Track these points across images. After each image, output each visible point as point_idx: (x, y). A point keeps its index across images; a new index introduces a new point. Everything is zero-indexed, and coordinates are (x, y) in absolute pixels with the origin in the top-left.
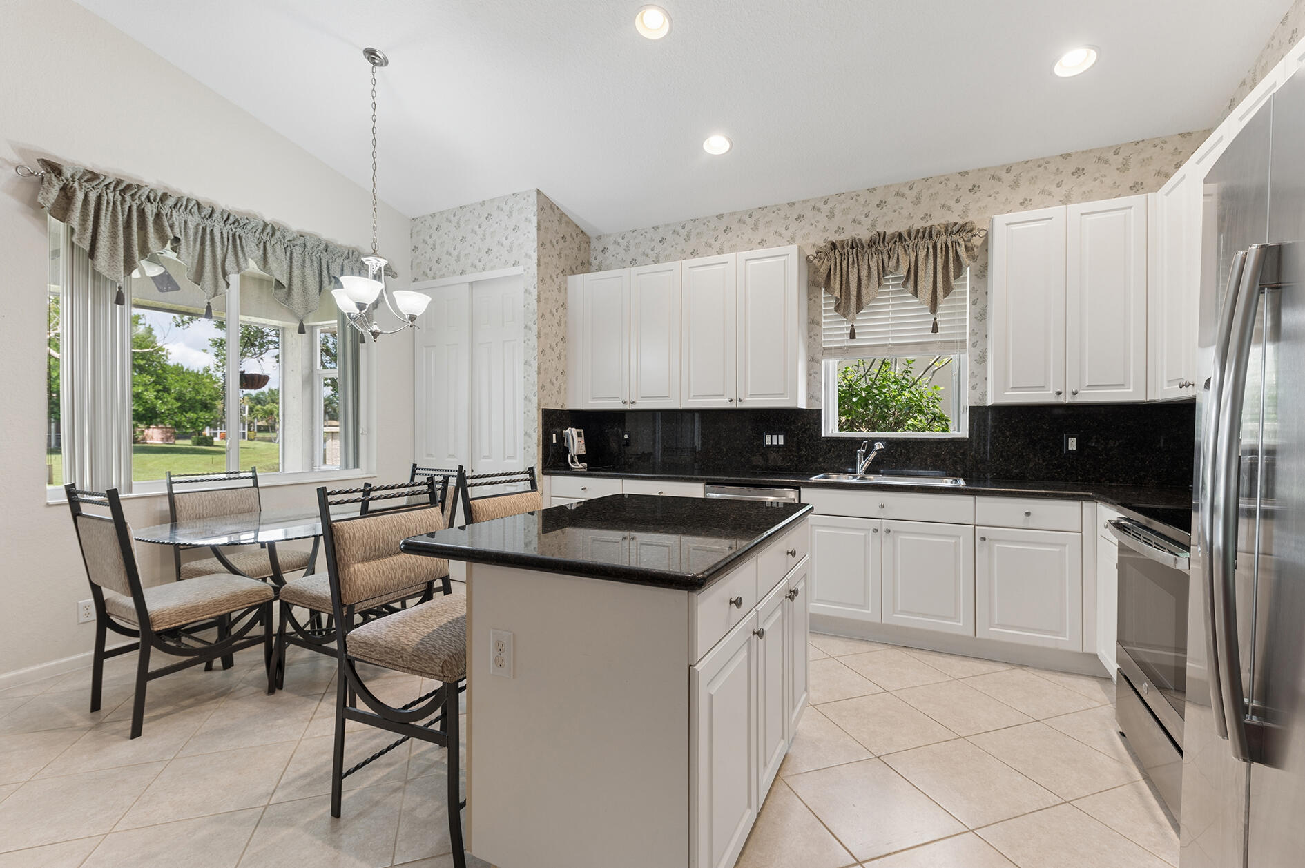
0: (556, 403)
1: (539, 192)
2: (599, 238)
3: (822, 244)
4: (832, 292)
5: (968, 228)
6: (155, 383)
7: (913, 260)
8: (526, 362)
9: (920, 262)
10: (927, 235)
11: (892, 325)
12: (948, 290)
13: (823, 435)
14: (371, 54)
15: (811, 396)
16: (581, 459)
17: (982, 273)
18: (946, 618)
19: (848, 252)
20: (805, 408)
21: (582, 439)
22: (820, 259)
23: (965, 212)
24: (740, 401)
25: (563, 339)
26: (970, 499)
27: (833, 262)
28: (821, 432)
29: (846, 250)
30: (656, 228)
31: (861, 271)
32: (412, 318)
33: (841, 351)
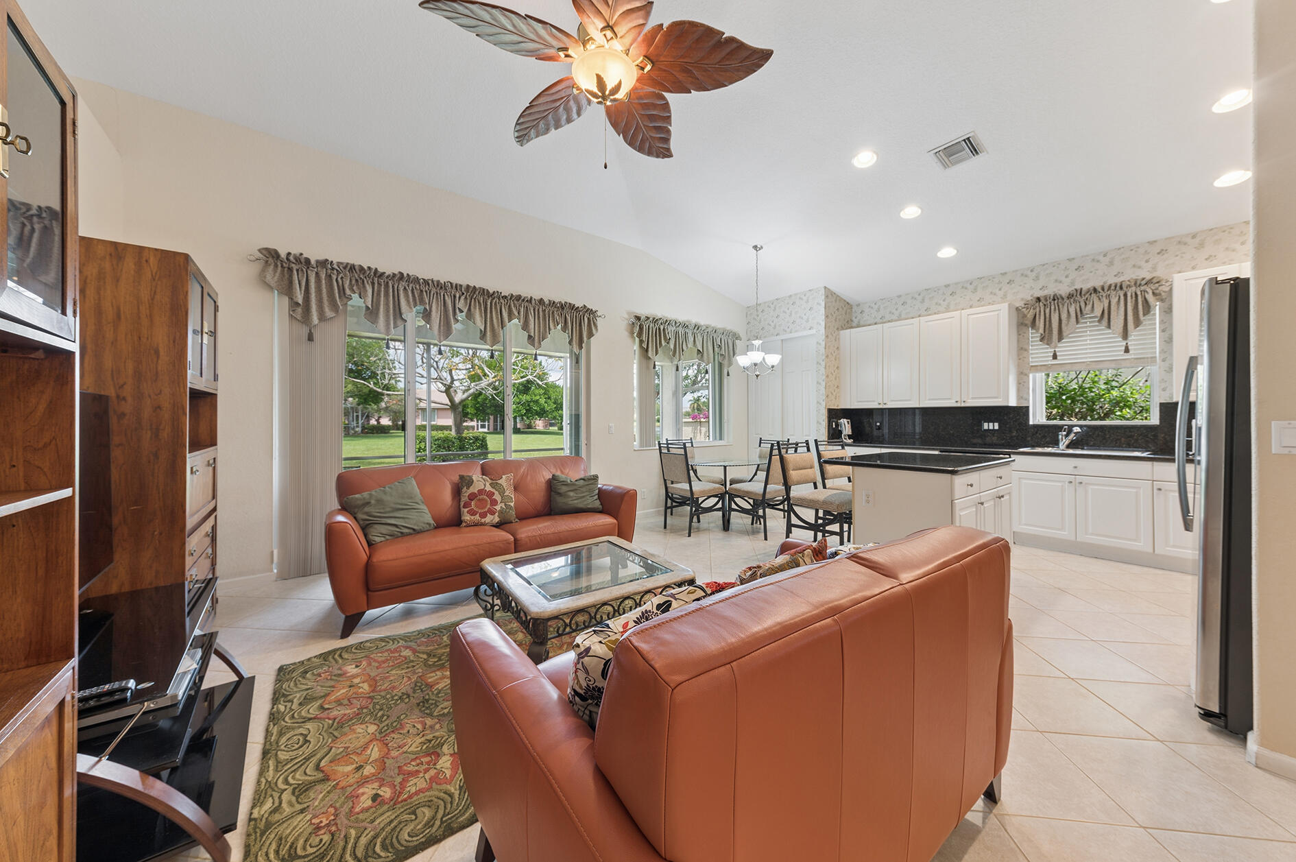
0: (834, 405)
1: (825, 287)
2: (858, 305)
3: (1030, 298)
4: (1037, 331)
5: (1155, 281)
6: (545, 394)
7: (1106, 305)
8: (818, 382)
9: (1112, 307)
10: (1118, 288)
11: (1090, 349)
12: (1137, 323)
13: (1031, 423)
14: (755, 247)
15: (1019, 397)
16: (850, 437)
17: (1168, 310)
18: (1130, 540)
19: (1050, 303)
20: (1015, 405)
21: (850, 425)
22: (1027, 308)
23: (1154, 268)
24: (964, 402)
25: (838, 368)
26: (1149, 463)
27: (1038, 310)
28: (1028, 420)
29: (1048, 302)
30: (899, 296)
31: (1062, 314)
32: (773, 367)
33: (1046, 369)
